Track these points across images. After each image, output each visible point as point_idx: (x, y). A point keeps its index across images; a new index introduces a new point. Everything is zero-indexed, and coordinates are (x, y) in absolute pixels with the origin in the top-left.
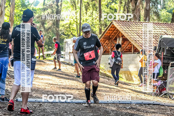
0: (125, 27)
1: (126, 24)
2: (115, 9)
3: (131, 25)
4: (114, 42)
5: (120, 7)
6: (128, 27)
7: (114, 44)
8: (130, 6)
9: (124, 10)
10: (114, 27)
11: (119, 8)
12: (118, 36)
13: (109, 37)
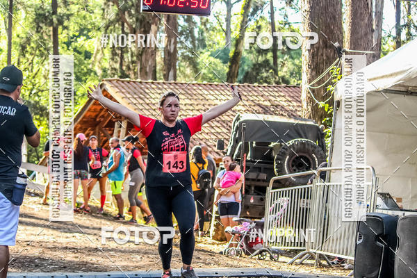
0: (135, 96)
1: (135, 88)
3: (147, 91)
6: (142, 96)
13: (95, 119)
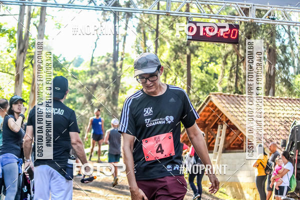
0: (233, 106)
1: (233, 100)
2: (215, 74)
4: (213, 132)
5: (224, 70)
6: (238, 106)
7: (212, 135)
8: (241, 69)
9: (231, 76)
10: (213, 106)
11: (223, 72)
12: (220, 121)
13: (205, 122)
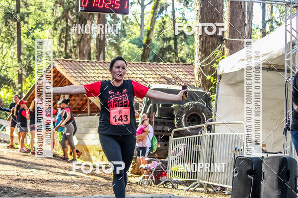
0: (75, 71)
1: (75, 66)
3: (84, 68)
6: (80, 71)
10: (55, 72)
